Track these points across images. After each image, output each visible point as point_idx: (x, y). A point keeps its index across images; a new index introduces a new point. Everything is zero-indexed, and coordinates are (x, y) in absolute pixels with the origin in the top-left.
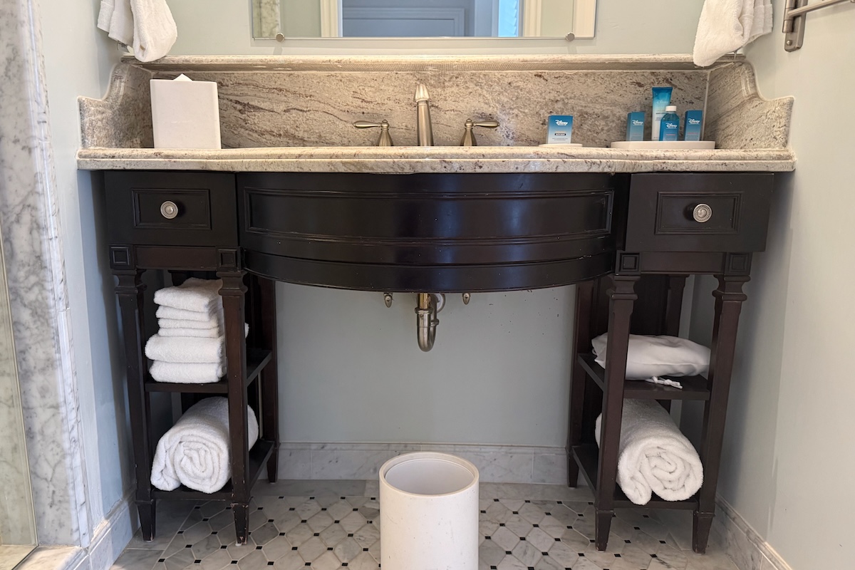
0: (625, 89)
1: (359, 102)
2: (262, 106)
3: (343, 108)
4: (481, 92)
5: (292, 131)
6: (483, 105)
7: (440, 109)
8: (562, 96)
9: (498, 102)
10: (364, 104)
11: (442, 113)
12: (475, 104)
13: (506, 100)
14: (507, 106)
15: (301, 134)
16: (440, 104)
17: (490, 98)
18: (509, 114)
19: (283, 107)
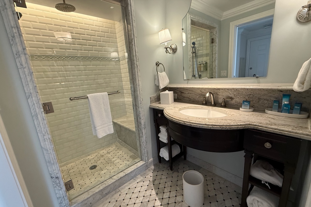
0: (275, 92)
1: (201, 92)
2: (184, 92)
3: (198, 93)
4: (228, 91)
5: (189, 97)
6: (229, 94)
7: (218, 95)
8: (252, 94)
9: (233, 94)
10: (202, 93)
11: (219, 96)
12: (227, 94)
13: (235, 94)
14: (236, 95)
15: (190, 98)
16: (218, 94)
17: (231, 93)
18: (236, 97)
19: (187, 93)
